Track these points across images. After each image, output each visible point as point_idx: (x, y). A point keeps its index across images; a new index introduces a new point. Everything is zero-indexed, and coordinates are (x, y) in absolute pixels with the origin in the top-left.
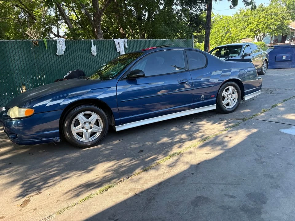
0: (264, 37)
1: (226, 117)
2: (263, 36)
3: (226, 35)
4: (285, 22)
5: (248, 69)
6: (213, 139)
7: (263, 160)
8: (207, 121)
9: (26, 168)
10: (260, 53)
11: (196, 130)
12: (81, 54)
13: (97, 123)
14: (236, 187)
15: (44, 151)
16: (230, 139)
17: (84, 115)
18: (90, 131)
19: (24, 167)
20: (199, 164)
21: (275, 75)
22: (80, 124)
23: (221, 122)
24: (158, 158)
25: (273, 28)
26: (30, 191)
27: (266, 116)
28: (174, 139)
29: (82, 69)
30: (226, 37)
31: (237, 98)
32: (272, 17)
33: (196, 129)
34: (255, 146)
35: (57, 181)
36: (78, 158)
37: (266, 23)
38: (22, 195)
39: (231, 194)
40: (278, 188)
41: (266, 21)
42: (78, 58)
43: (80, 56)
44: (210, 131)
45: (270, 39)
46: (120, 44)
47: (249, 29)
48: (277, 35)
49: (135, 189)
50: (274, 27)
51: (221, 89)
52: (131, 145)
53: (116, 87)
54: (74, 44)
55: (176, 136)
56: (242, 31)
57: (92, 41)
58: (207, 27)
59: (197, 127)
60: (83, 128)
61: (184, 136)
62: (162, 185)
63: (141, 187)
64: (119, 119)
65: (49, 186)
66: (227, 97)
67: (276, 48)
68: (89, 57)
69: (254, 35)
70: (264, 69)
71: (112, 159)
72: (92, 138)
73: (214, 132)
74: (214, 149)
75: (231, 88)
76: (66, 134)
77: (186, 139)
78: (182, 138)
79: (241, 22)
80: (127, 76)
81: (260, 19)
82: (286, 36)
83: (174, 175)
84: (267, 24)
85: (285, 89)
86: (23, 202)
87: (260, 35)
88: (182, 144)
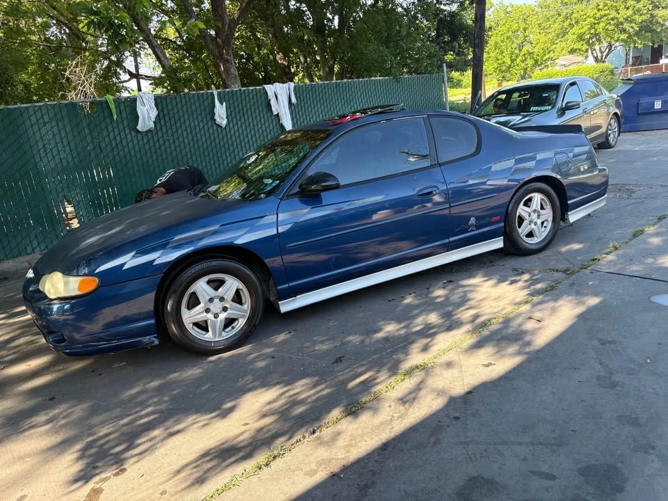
0: (609, 50)
1: (527, 266)
2: (607, 50)
3: (520, 50)
4: (659, 15)
5: (575, 151)
6: (499, 326)
7: (616, 378)
8: (484, 277)
9: (88, 407)
10: (601, 98)
11: (459, 300)
12: (192, 125)
13: (238, 298)
14: (554, 451)
15: (124, 363)
16: (537, 325)
17: (209, 282)
18: (223, 316)
19: (85, 406)
20: (469, 393)
21: (637, 149)
22: (200, 303)
23: (518, 278)
24: (378, 380)
25: (631, 30)
26: (101, 467)
27: (621, 261)
28: (412, 325)
29: (198, 166)
30: (521, 54)
31: (551, 219)
32: (628, 4)
33: (460, 297)
34: (596, 343)
35: (158, 440)
36: (199, 381)
37: (613, 19)
38: (84, 477)
39: (545, 468)
40: (651, 451)
41: (613, 14)
42: (185, 134)
43: (191, 129)
44: (493, 304)
45: (623, 55)
46: (279, 96)
47: (574, 34)
48: (640, 46)
49: (330, 460)
50: (632, 27)
51: (513, 201)
52: (315, 343)
53: (276, 216)
54: (174, 103)
55: (415, 319)
56: (559, 40)
57: (215, 93)
58: (477, 41)
59: (462, 294)
60: (207, 311)
61: (433, 318)
62: (390, 449)
63: (343, 456)
64: (287, 285)
65: (141, 454)
66: (527, 217)
67: (638, 82)
68: (211, 131)
69: (588, 47)
70: (612, 136)
71: (275, 381)
72: (227, 332)
73: (500, 308)
74: (503, 353)
75: (537, 198)
76: (171, 327)
77: (439, 326)
78: (430, 324)
79: (555, 18)
80: (300, 187)
81: (599, 10)
82: (661, 47)
83: (415, 423)
84: (615, 21)
85: (662, 186)
86: (86, 493)
87: (600, 48)
88: (429, 340)
